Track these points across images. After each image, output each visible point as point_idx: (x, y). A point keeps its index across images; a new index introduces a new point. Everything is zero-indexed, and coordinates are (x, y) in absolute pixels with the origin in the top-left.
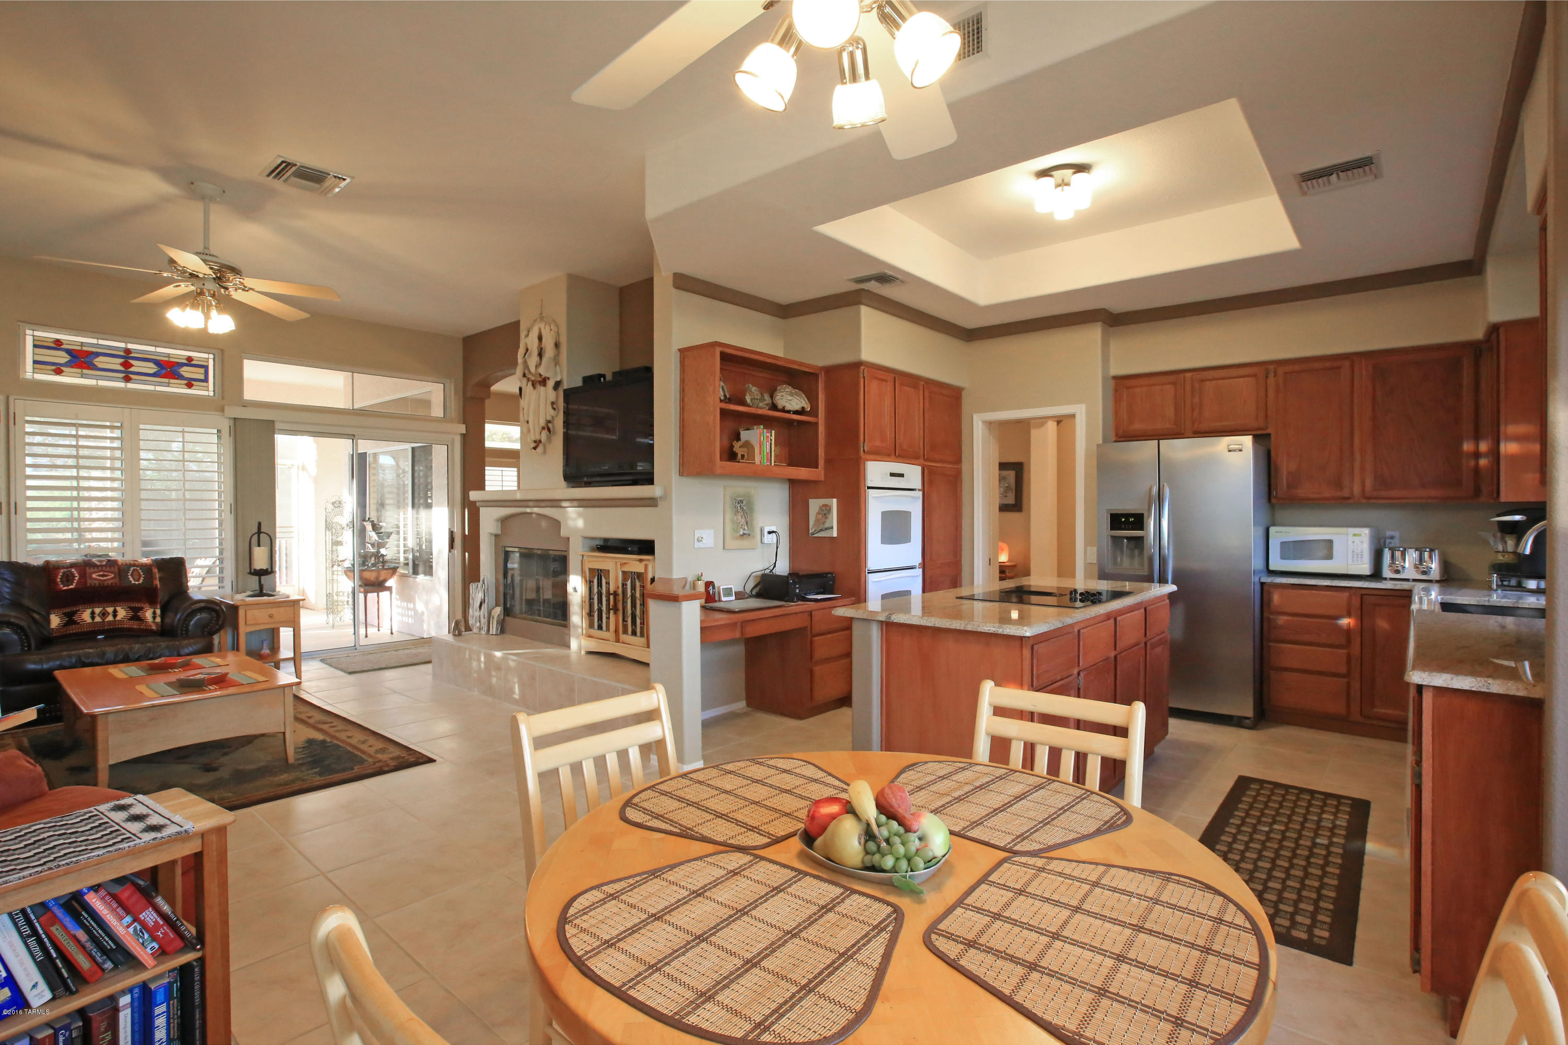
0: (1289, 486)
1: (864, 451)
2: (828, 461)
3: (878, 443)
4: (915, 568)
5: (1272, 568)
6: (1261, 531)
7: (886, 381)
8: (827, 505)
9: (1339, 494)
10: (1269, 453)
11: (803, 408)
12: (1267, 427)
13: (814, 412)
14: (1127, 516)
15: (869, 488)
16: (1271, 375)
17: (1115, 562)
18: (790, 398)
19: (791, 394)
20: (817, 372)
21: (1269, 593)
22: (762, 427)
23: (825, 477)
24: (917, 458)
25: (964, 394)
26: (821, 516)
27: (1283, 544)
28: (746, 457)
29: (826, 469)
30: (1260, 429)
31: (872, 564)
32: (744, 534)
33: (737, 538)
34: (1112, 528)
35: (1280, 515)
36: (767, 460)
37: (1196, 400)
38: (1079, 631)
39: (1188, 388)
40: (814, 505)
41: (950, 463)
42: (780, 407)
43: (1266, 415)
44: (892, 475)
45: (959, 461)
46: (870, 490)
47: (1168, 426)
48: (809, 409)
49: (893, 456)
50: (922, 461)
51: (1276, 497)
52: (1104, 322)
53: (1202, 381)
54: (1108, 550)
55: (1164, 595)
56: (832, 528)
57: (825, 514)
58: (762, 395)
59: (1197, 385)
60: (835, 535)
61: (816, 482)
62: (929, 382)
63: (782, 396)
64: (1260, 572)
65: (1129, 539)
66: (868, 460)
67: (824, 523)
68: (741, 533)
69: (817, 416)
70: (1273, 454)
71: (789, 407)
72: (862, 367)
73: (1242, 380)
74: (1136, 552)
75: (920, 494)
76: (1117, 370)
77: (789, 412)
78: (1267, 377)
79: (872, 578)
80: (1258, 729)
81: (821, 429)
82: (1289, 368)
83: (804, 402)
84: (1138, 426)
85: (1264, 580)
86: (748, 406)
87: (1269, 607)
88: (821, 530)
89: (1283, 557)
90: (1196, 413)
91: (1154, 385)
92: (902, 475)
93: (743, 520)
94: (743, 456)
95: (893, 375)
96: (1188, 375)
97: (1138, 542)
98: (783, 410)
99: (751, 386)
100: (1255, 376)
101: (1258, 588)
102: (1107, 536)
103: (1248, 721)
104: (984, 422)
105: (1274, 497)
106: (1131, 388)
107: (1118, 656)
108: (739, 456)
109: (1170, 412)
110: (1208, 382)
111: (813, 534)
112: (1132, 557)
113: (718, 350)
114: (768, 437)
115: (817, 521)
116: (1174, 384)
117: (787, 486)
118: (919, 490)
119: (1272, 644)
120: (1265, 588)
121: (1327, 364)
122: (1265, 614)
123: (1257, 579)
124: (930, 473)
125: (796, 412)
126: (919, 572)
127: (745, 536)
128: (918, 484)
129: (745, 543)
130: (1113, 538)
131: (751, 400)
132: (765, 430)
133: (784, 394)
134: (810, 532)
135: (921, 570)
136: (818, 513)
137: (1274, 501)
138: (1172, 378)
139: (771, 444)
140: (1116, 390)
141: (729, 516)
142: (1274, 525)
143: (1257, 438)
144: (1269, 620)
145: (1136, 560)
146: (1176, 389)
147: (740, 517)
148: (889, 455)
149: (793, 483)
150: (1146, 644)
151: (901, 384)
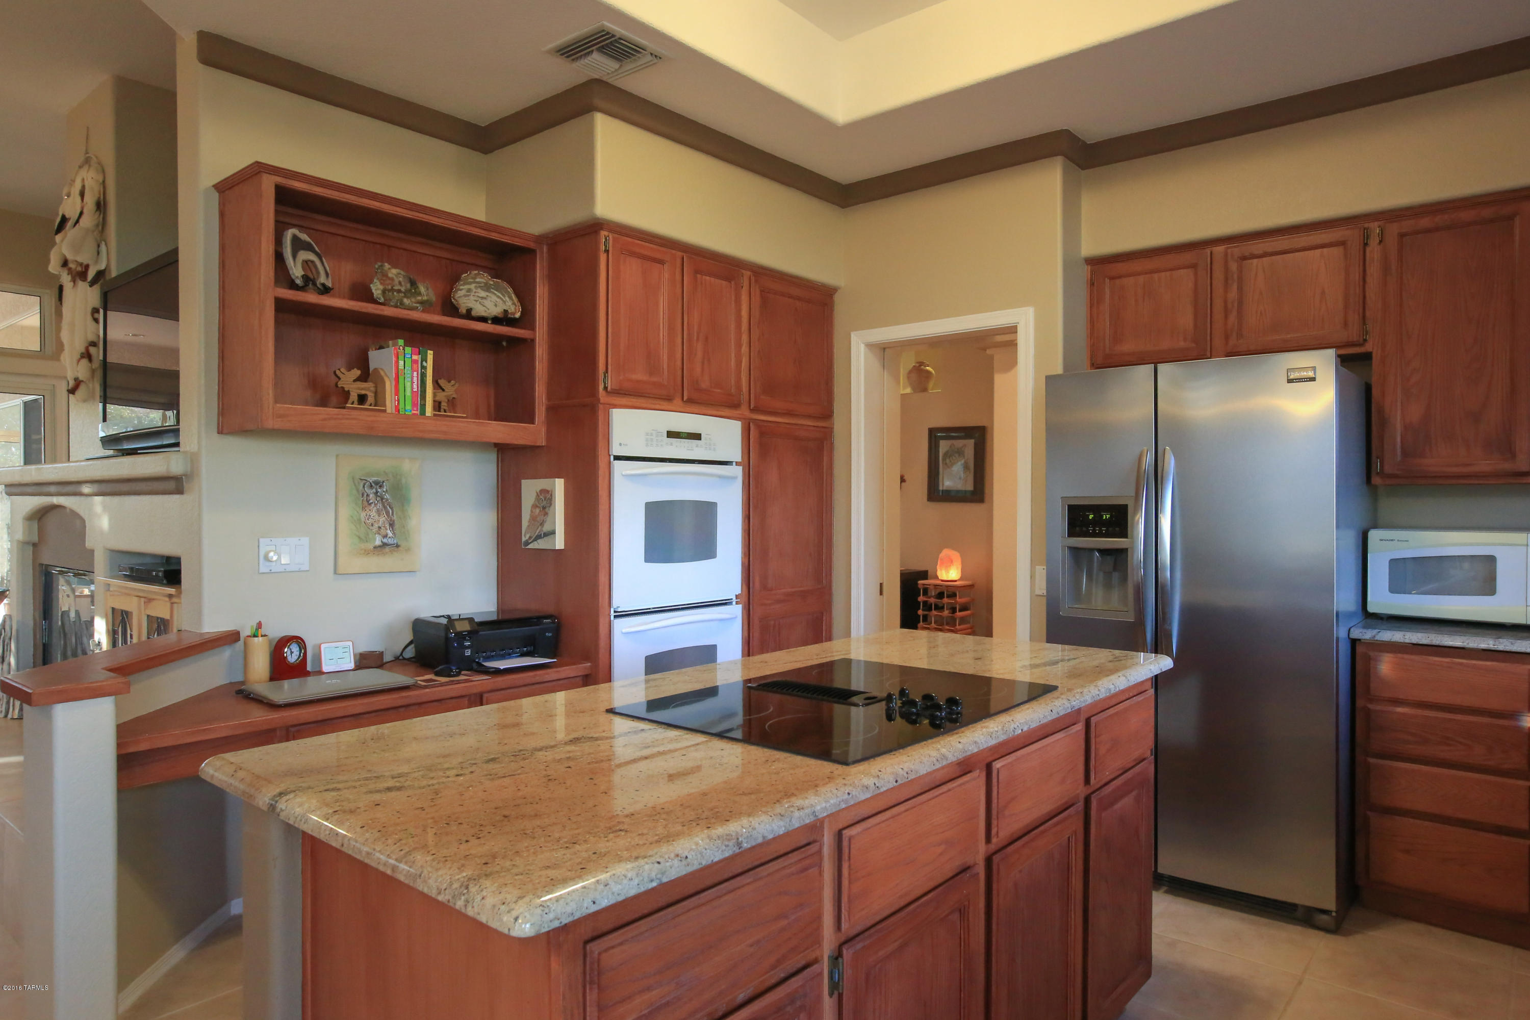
0: (1405, 453)
1: (606, 388)
2: (552, 409)
3: (640, 375)
4: (730, 603)
5: (1371, 609)
6: (1351, 539)
7: (661, 262)
8: (547, 491)
9: (1507, 466)
10: (1368, 390)
11: (506, 311)
12: (1365, 340)
13: (526, 319)
14: (1097, 509)
15: (617, 458)
16: (1374, 242)
17: (1077, 594)
18: (483, 294)
19: (487, 288)
20: (532, 245)
21: (1368, 659)
22: (401, 342)
23: (548, 438)
24: (736, 406)
25: (837, 298)
26: (538, 510)
27: (1394, 563)
28: (371, 399)
29: (549, 423)
30: (1353, 345)
31: (621, 599)
32: (384, 545)
33: (367, 553)
34: (1071, 534)
35: (1389, 506)
36: (414, 405)
37: (1233, 294)
38: (839, 834)
39: (1219, 275)
40: (530, 489)
41: (809, 417)
42: (463, 310)
43: (1364, 317)
44: (671, 434)
45: (828, 414)
46: (617, 464)
47: (1182, 344)
48: (518, 315)
49: (677, 401)
50: (744, 411)
51: (1381, 474)
52: (1067, 157)
53: (1244, 258)
54: (1063, 574)
55: (1142, 683)
56: (553, 533)
57: (544, 508)
58: (413, 283)
59: (1234, 267)
60: (559, 543)
61: (534, 448)
62: (760, 273)
63: (469, 290)
64: (1350, 615)
65: (1104, 552)
66: (616, 406)
67: (542, 524)
68: (378, 542)
69: (533, 328)
70: (1375, 392)
71: (479, 310)
72: (603, 233)
73: (1318, 252)
74: (1116, 576)
75: (737, 472)
76: (1090, 247)
77: (483, 319)
78: (1366, 244)
79: (620, 627)
80: (1347, 933)
81: (541, 352)
82: (1408, 225)
83: (509, 303)
84: (1128, 347)
85: (1356, 634)
86: (374, 301)
87: (1368, 689)
88: (539, 537)
89: (1396, 587)
90: (1233, 318)
91: (1158, 271)
92: (697, 437)
93: (382, 519)
94: (362, 399)
95: (680, 254)
96: (1219, 249)
97: (1119, 557)
98: (468, 315)
99: (387, 266)
100: (1342, 243)
101: (1344, 649)
102: (1063, 547)
103: (1325, 917)
104: (870, 346)
105: (1378, 473)
106: (1120, 277)
107: (996, 859)
108: (354, 397)
109: (1186, 319)
110: (1255, 261)
111: (527, 543)
112: (1108, 586)
113: (268, 184)
114: (414, 362)
115: (533, 519)
116: (1194, 266)
117: (493, 456)
118: (737, 464)
119: (1372, 760)
120: (1360, 649)
121: (1487, 213)
122: (1360, 703)
123: (1343, 633)
124: (762, 434)
125: (496, 320)
126: (736, 611)
127: (387, 549)
128: (734, 451)
129: (388, 561)
130: (1075, 551)
131: (384, 292)
132: (408, 350)
133: (472, 286)
134: (524, 539)
135: (740, 606)
136: (534, 506)
137: (1376, 480)
138: (1187, 257)
139: (423, 376)
140: (1092, 284)
141: (346, 511)
142: (1375, 527)
143: (1344, 361)
144: (1368, 713)
145: (1115, 595)
146: (1196, 274)
147: (373, 513)
148: (669, 399)
149: (502, 449)
150: (1087, 800)
151: (697, 272)
